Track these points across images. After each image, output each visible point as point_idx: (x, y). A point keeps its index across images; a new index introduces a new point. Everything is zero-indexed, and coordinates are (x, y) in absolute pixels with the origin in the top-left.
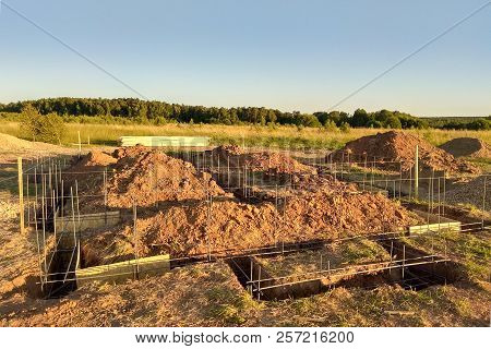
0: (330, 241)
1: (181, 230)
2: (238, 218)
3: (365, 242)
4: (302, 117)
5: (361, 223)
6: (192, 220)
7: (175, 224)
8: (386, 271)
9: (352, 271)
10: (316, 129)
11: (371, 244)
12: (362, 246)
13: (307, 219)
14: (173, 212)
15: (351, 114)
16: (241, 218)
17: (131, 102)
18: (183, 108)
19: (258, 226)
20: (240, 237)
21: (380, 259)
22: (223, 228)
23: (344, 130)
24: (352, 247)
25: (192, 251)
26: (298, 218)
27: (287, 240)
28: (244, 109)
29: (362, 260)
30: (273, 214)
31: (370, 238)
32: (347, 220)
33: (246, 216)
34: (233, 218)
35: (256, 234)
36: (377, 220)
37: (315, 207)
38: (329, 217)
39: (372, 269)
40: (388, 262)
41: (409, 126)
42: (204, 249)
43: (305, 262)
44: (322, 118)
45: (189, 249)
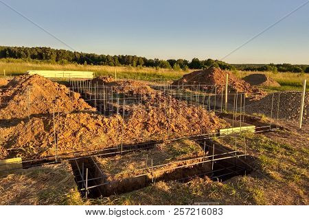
0: (162, 142)
1: (37, 137)
2: (88, 126)
3: (187, 142)
4: (159, 62)
5: (186, 128)
6: (48, 128)
7: (33, 132)
8: (200, 165)
9: (173, 166)
10: (167, 69)
11: (191, 143)
12: (184, 145)
13: (146, 126)
14: (33, 122)
15: (190, 61)
16: (91, 126)
17: (45, 50)
18: (81, 55)
19: (106, 132)
20: (88, 141)
21: (196, 156)
22: (74, 134)
23: (185, 70)
24: (176, 146)
25: (44, 154)
26: (139, 125)
27: (128, 142)
28: (123, 56)
29: (182, 156)
30: (119, 122)
31: (190, 139)
32: (176, 126)
33: (97, 124)
34: (84, 126)
35: (103, 137)
36: (197, 125)
37: (153, 116)
38: (163, 124)
39: (189, 164)
40: (202, 158)
41: (224, 69)
42: (55, 151)
43: (138, 159)
44: (172, 63)
45: (42, 152)
